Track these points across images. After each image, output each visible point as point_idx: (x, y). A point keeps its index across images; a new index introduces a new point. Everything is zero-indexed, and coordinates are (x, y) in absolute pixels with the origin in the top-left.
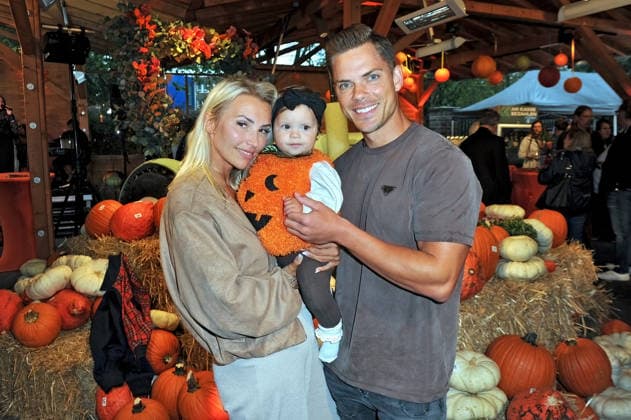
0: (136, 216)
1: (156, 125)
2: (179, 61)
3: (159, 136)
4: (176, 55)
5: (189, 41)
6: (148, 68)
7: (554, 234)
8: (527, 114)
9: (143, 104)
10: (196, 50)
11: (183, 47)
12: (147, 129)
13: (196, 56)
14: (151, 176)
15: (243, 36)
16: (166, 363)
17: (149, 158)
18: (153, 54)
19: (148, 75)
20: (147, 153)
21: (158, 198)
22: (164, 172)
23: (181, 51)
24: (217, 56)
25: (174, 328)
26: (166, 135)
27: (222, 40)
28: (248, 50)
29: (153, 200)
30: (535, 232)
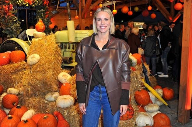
0: (4, 57)
1: (11, 27)
2: (20, 5)
3: (13, 31)
4: (19, 3)
6: (8, 8)
7: (138, 60)
8: (141, 25)
9: (7, 20)
10: (26, 2)
11: (22, 1)
12: (8, 28)
13: (26, 4)
14: (9, 44)
16: (14, 105)
17: (9, 38)
18: (10, 3)
19: (8, 10)
20: (8, 36)
21: (11, 51)
22: (14, 43)
24: (34, 4)
25: (17, 94)
26: (15, 30)
28: (45, 2)
29: (10, 52)
30: (131, 60)
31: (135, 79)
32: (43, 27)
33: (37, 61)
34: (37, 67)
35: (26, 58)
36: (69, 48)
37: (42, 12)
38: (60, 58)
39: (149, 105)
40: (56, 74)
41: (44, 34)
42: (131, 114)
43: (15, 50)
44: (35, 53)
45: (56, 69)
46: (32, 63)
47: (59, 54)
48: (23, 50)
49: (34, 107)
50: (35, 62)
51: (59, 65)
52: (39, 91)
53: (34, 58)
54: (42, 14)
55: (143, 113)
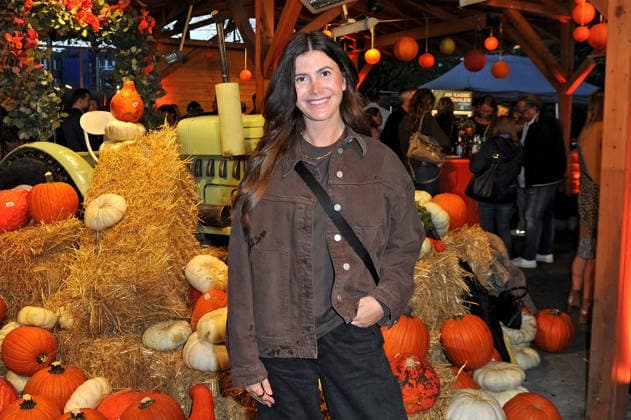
0: (7, 204)
1: (33, 105)
2: (62, 34)
3: (36, 117)
4: (57, 27)
5: (73, 11)
6: (24, 42)
7: (451, 216)
8: (461, 100)
9: (18, 81)
10: (82, 22)
11: (66, 18)
12: (22, 109)
13: (82, 29)
14: (25, 162)
15: (139, 7)
16: (40, 362)
17: (25, 141)
18: (29, 26)
19: (24, 49)
20: (22, 136)
21: (33, 185)
22: (41, 157)
23: (64, 23)
24: (107, 28)
25: (51, 326)
26: (45, 116)
27: (112, 12)
28: (144, 24)
29: (28, 188)
30: (429, 214)
31: (441, 279)
32: (135, 104)
33: (117, 217)
34: (118, 238)
35: (82, 208)
36: (223, 175)
37: (132, 55)
38: (194, 207)
39: (490, 365)
40: (181, 260)
41: (142, 129)
42: (429, 393)
43: (44, 180)
44: (111, 190)
45: (181, 245)
46: (102, 225)
47: (190, 195)
48: (70, 181)
49: (107, 370)
50: (110, 221)
51: (189, 231)
52: (124, 316)
53: (106, 208)
54: (134, 61)
55: (471, 391)
